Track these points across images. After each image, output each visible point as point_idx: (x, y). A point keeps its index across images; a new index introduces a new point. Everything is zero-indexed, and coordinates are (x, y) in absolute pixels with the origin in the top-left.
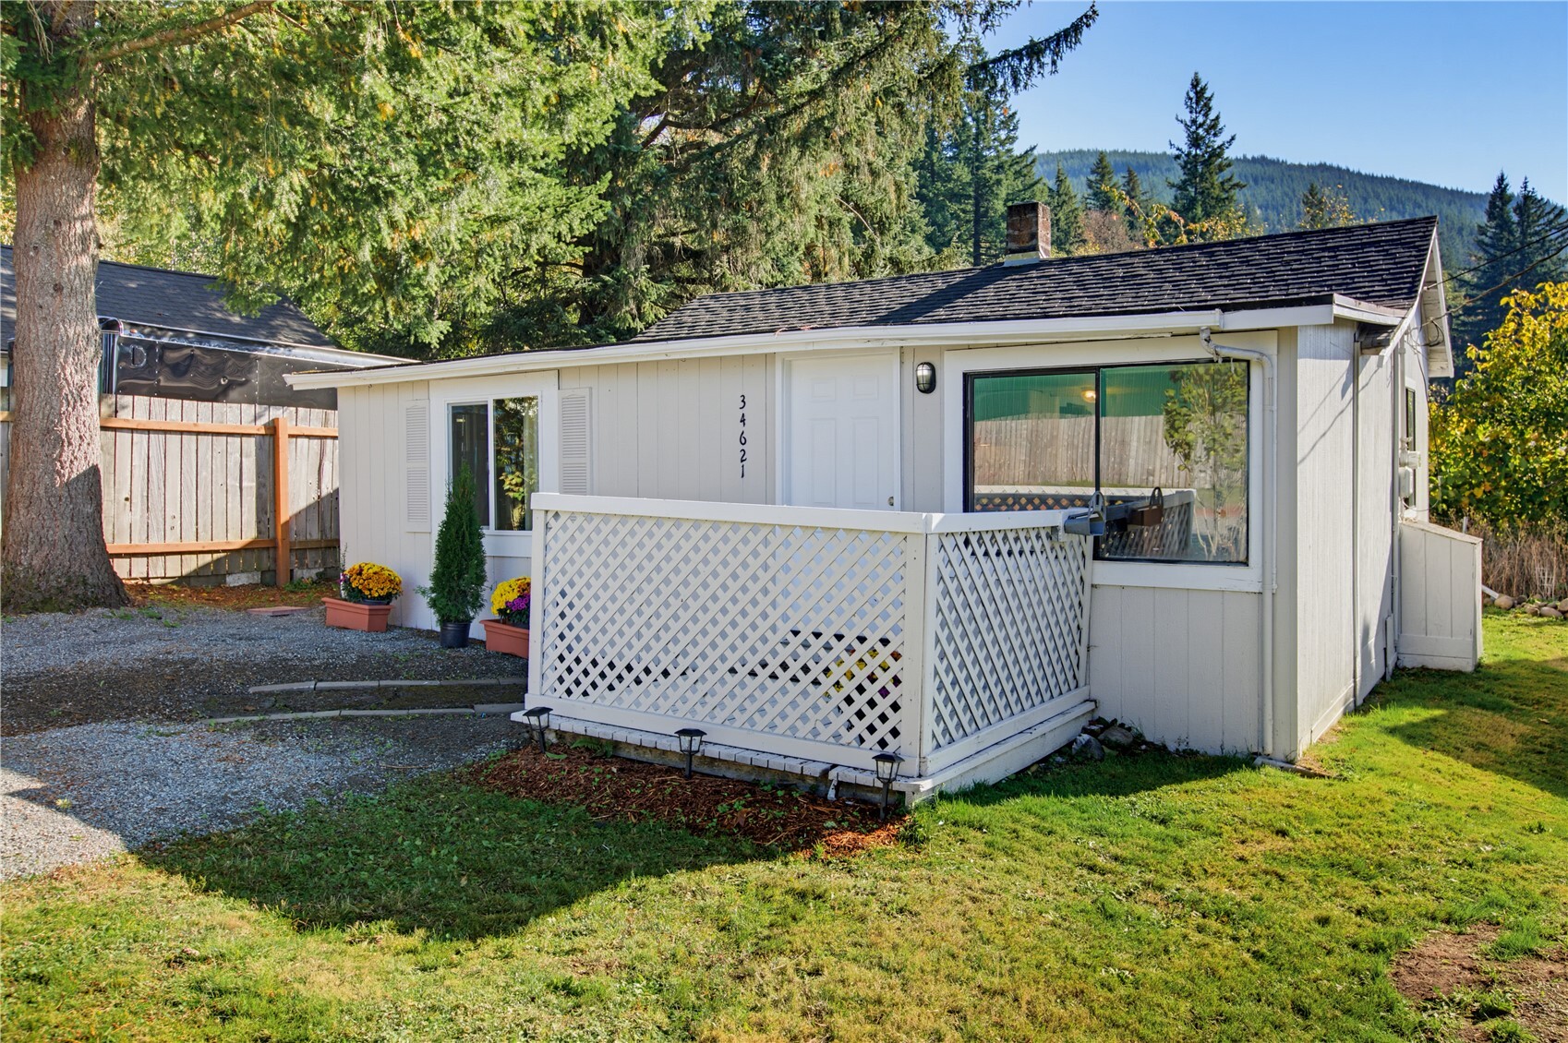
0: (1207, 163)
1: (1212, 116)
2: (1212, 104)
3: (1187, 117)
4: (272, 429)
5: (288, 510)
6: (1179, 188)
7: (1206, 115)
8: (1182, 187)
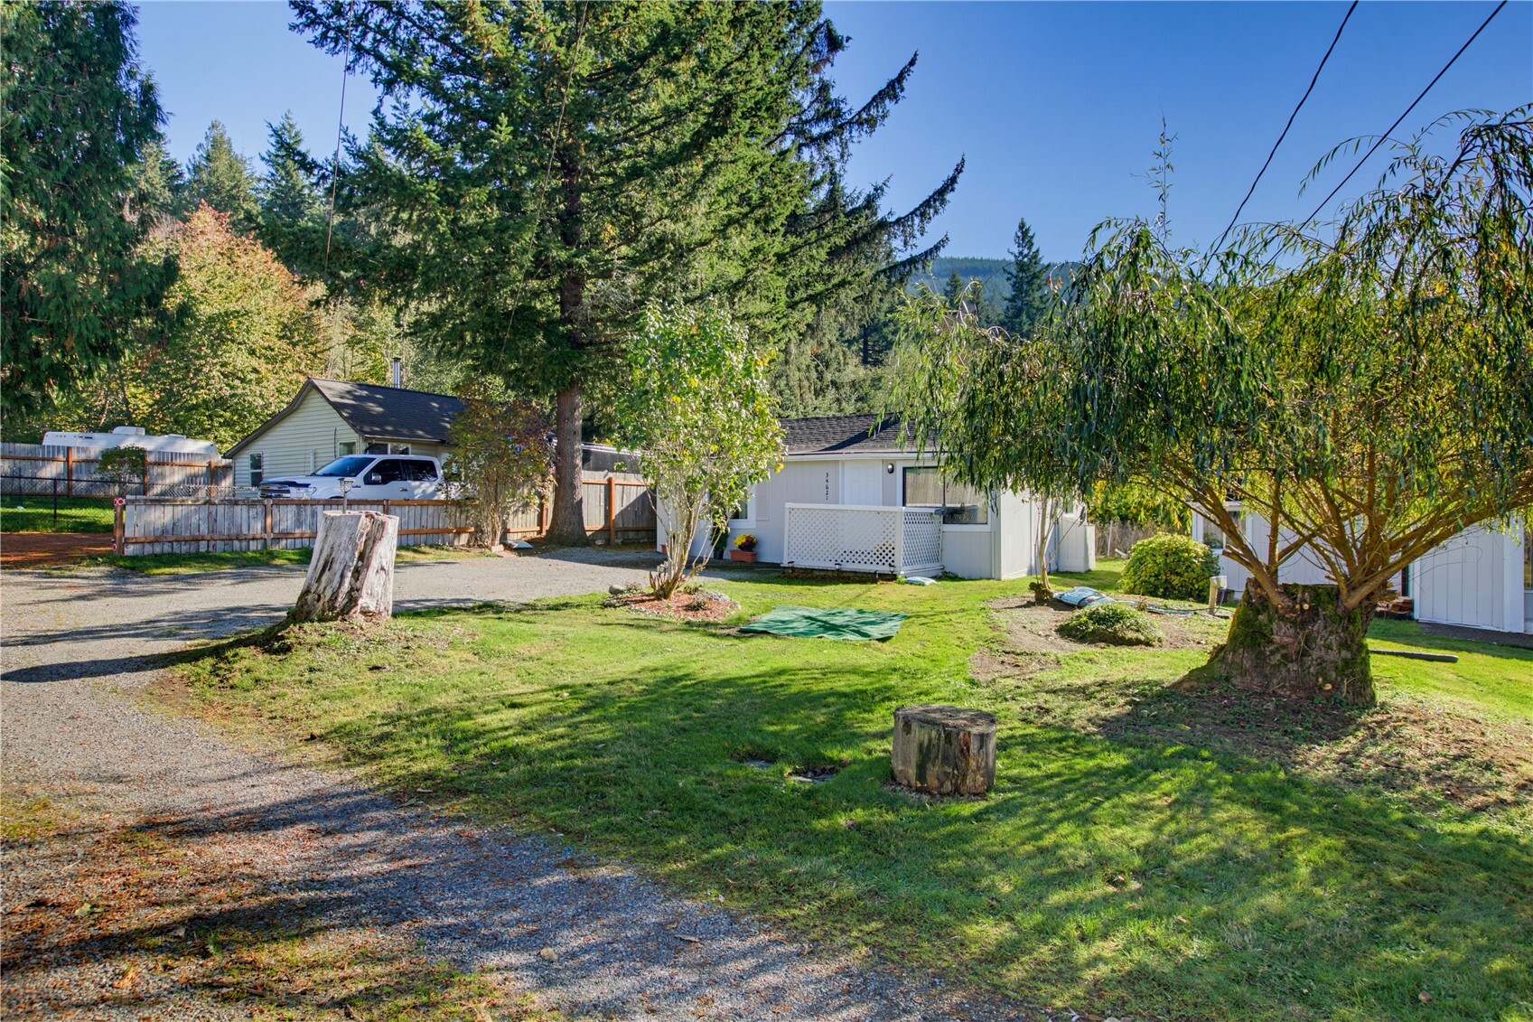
0: (1030, 283)
1: (1034, 249)
2: (1034, 241)
3: (1016, 250)
4: (610, 480)
5: (617, 509)
6: (1010, 300)
7: (1030, 249)
8: (1012, 300)
